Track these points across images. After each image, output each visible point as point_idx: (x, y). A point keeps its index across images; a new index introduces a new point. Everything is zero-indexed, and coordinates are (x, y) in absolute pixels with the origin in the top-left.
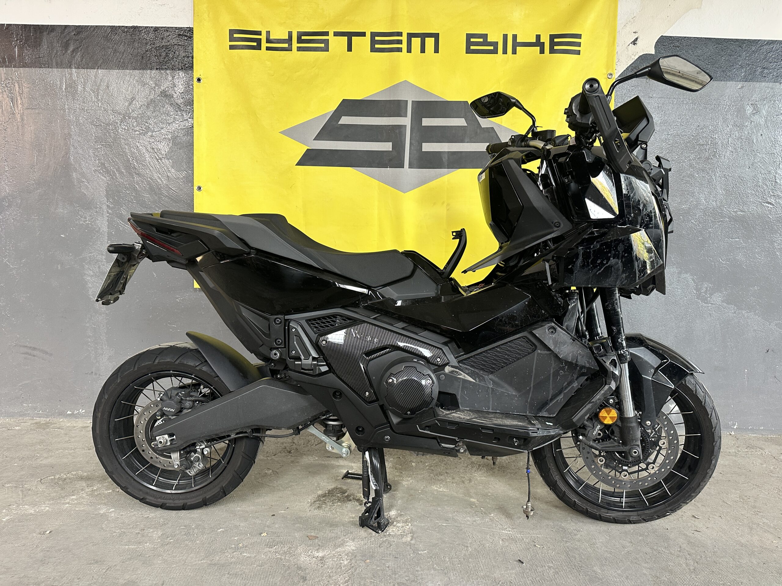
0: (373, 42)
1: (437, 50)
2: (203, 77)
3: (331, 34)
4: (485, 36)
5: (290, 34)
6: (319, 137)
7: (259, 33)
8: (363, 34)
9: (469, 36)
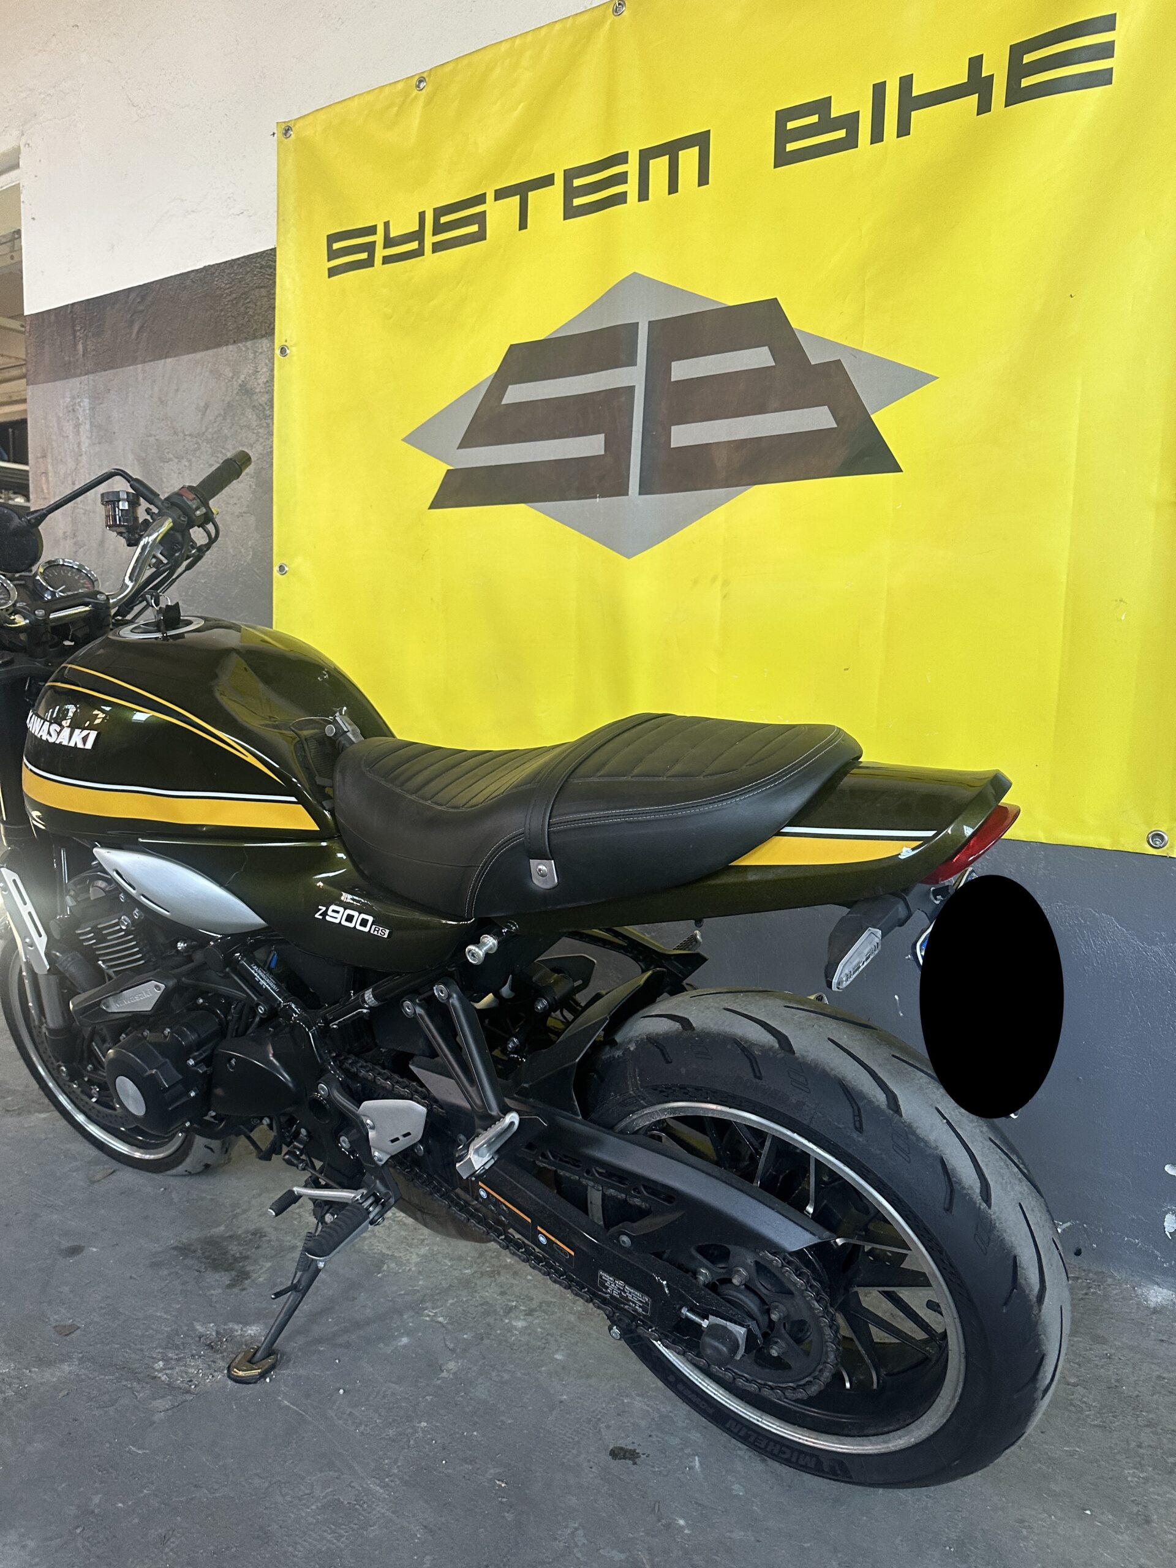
0: (570, 192)
1: (703, 179)
2: (292, 343)
3: (490, 197)
4: (823, 106)
5: (422, 215)
6: (468, 441)
7: (372, 230)
8: (548, 181)
9: (783, 117)
